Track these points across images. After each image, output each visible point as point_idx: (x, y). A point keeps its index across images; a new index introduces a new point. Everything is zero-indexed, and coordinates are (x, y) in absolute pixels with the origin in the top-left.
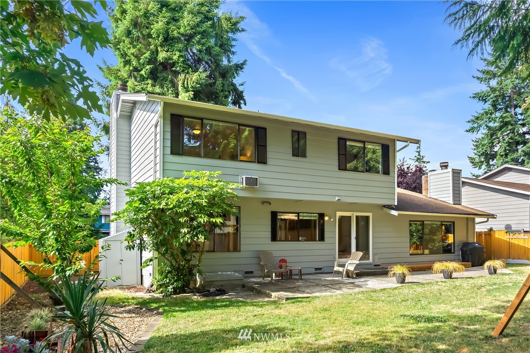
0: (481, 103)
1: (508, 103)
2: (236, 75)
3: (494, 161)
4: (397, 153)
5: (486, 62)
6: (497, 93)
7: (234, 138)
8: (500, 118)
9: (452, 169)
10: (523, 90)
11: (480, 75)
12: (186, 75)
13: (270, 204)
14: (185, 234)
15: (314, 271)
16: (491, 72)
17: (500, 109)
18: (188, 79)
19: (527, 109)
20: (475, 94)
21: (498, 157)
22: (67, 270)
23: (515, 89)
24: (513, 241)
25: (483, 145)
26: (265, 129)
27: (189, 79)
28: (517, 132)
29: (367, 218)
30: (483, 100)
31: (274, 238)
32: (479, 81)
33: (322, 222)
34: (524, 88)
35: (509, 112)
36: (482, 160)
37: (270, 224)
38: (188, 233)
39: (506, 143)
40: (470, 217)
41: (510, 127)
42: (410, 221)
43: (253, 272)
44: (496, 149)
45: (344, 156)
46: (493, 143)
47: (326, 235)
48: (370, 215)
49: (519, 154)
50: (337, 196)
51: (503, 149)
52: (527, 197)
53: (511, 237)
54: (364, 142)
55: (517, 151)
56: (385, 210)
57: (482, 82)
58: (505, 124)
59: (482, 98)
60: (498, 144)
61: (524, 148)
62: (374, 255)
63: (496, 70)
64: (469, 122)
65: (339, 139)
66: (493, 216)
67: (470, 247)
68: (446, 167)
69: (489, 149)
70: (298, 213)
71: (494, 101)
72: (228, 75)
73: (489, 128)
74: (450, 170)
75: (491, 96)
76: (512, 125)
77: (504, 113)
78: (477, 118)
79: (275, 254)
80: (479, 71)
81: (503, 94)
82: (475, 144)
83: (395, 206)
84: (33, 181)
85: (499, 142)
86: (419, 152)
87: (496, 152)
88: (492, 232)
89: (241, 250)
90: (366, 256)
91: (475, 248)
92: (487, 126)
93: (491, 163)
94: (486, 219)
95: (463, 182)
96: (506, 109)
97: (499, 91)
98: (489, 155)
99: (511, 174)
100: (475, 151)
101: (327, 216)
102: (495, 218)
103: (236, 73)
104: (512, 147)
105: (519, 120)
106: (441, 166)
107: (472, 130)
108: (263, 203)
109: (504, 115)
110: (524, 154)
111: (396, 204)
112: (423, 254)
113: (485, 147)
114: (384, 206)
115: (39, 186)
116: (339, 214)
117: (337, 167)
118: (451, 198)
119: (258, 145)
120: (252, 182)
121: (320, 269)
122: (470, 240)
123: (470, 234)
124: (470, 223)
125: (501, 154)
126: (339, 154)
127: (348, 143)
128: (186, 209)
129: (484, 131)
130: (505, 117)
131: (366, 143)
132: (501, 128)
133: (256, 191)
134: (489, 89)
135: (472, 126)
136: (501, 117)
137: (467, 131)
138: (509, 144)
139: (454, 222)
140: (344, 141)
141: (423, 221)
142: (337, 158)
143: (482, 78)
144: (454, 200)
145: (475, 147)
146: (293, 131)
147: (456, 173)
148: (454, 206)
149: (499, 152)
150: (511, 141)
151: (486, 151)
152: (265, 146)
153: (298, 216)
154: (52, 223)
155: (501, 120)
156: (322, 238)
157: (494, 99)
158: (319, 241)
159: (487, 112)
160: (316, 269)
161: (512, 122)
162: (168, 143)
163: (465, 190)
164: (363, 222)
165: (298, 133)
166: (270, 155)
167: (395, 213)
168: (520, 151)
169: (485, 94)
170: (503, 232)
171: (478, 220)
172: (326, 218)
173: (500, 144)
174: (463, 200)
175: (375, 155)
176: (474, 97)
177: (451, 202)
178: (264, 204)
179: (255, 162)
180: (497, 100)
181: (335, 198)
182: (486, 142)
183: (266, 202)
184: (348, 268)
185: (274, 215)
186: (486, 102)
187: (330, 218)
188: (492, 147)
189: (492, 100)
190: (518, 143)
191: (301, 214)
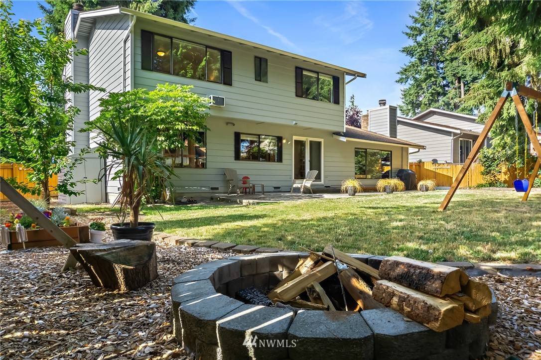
0: (409, 57)
1: (431, 57)
2: (186, 11)
3: (419, 110)
4: (346, 85)
5: (414, 20)
6: (423, 48)
7: (191, 68)
8: (424, 71)
9: (390, 106)
10: (444, 47)
11: (409, 31)
12: (137, 4)
13: (234, 125)
14: (162, 142)
15: (273, 189)
16: (418, 29)
17: (424, 63)
18: (139, 8)
19: (453, 53)
20: (404, 48)
21: (422, 106)
22: (49, 169)
23: (438, 45)
24: (438, 171)
25: (410, 95)
26: (231, 53)
27: (141, 8)
28: (439, 84)
29: (319, 143)
30: (410, 54)
31: (237, 157)
32: (408, 37)
33: (280, 144)
34: (444, 45)
35: (432, 66)
36: (410, 108)
37: (234, 144)
38: (164, 141)
39: (430, 93)
40: (404, 147)
41: (433, 79)
42: (356, 148)
43: (218, 188)
44: (421, 99)
45: (301, 84)
46: (418, 93)
47: (284, 157)
48: (322, 140)
49: (440, 104)
50: (294, 120)
51: (427, 98)
52: (449, 134)
53: (437, 167)
54: (318, 73)
55: (438, 101)
56: (335, 136)
57: (411, 38)
58: (429, 76)
59: (409, 52)
60: (423, 94)
61: (444, 98)
62: (325, 177)
63: (422, 27)
64: (398, 73)
65: (297, 68)
66: (423, 147)
67: (405, 173)
68: (384, 104)
69: (415, 98)
70: (259, 135)
71: (420, 55)
72: (180, 9)
73: (416, 80)
74: (387, 106)
75: (418, 51)
76: (434, 77)
77: (428, 67)
78: (405, 70)
79: (239, 172)
80: (407, 27)
81: (428, 49)
82: (403, 93)
83: (343, 133)
84: (16, 77)
85: (424, 92)
86: (353, 102)
87: (421, 101)
88: (421, 163)
89: (207, 167)
90: (318, 177)
91: (409, 174)
92: (414, 78)
93: (417, 111)
94: (417, 150)
95: (398, 121)
96: (430, 63)
97: (425, 46)
98: (415, 104)
99: (435, 116)
100: (403, 100)
101: (284, 139)
102: (425, 149)
103: (187, 9)
104: (434, 98)
105: (441, 73)
106: (380, 104)
107: (400, 81)
108: (227, 123)
109: (428, 68)
110: (444, 103)
111: (345, 131)
112: (366, 178)
113: (411, 97)
114: (334, 133)
115: (21, 82)
116: (295, 138)
117: (294, 94)
118: (388, 132)
119: (224, 68)
120: (219, 101)
121: (279, 188)
122: (405, 168)
123: (404, 162)
124: (404, 153)
125: (425, 103)
126: (296, 82)
127: (305, 73)
128: (164, 117)
129: (411, 81)
130: (429, 70)
131: (319, 74)
132: (426, 79)
133: (222, 110)
134: (416, 44)
135: (400, 77)
136: (426, 70)
137: (397, 81)
138: (432, 94)
139: (391, 152)
140: (301, 70)
141: (366, 149)
142: (294, 85)
143: (410, 34)
144: (391, 134)
145: (403, 97)
146: (256, 57)
147: (393, 110)
148: (391, 138)
149: (424, 101)
150: (433, 91)
151: (413, 100)
152: (231, 69)
153: (259, 138)
154: (35, 120)
155: (425, 72)
156: (280, 160)
157: (421, 53)
158: (277, 162)
159: (413, 65)
160: (275, 188)
161: (435, 75)
162: (139, 59)
163: (400, 128)
164: (315, 147)
165: (260, 59)
166: (235, 78)
167: (344, 139)
168: (440, 102)
169: (412, 49)
170: (430, 163)
171: (411, 150)
172: (284, 141)
173: (425, 94)
174: (398, 134)
175: (323, 91)
176: (403, 51)
177: (388, 135)
178: (229, 124)
179: (221, 83)
180: (423, 54)
181: (293, 122)
182: (413, 91)
183: (230, 122)
184: (306, 184)
185: (237, 135)
186: (413, 56)
187: (287, 141)
188: (418, 96)
189: (418, 54)
190: (439, 94)
191: (261, 137)
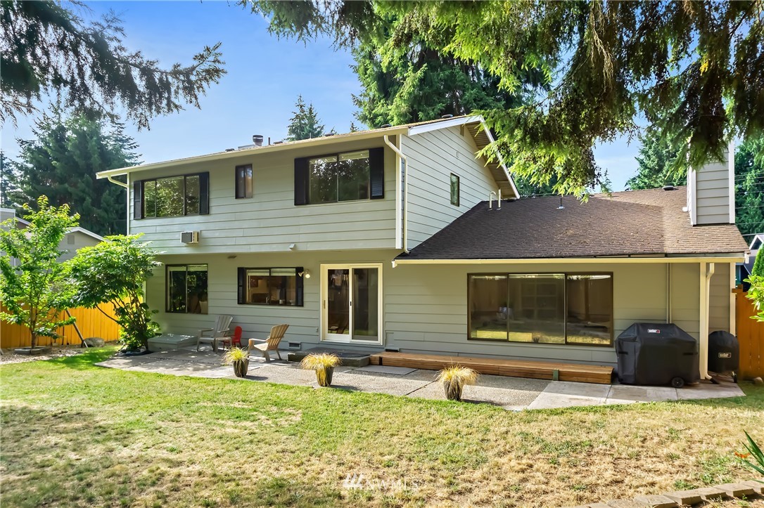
15: (288, 346)
26: (208, 173)
29: (374, 271)
31: (242, 300)
37: (237, 283)
42: (468, 275)
47: (307, 298)
48: (379, 266)
50: (293, 243)
62: (385, 332)
65: (296, 160)
70: (270, 269)
79: (241, 320)
108: (229, 258)
112: (506, 340)
116: (326, 267)
117: (293, 202)
119: (201, 194)
127: (312, 163)
139: (612, 275)
141: (507, 275)
142: (293, 188)
146: (238, 167)
152: (209, 193)
153: (270, 272)
156: (300, 303)
158: (296, 305)
160: (291, 344)
162: (133, 210)
165: (244, 167)
166: (213, 203)
179: (199, 214)
181: (290, 246)
183: (232, 256)
185: (242, 272)
187: (305, 274)
191: (272, 270)
